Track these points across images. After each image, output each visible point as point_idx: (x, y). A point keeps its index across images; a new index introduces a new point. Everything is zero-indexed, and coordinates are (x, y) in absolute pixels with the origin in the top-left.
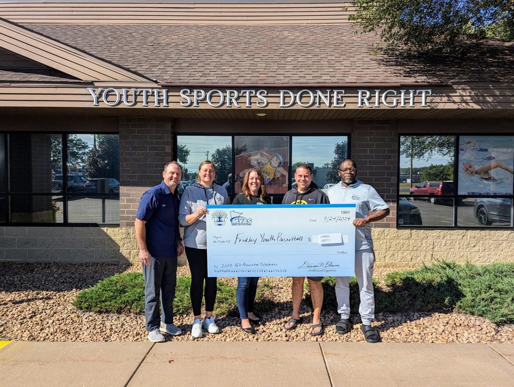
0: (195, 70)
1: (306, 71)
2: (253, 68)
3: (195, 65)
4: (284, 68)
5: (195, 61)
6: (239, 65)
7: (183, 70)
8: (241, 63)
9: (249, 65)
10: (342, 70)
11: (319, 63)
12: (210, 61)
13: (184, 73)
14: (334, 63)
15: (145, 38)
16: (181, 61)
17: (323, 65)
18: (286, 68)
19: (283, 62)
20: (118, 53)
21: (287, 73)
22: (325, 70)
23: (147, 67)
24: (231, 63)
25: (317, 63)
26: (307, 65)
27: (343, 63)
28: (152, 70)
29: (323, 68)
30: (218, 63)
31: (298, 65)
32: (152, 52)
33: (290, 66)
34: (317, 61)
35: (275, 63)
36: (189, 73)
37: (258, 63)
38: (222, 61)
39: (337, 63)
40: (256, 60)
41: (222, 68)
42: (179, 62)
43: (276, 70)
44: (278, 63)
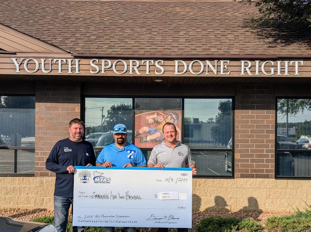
0: (102, 43)
1: (197, 43)
2: (151, 41)
3: (102, 38)
4: (177, 41)
5: (102, 34)
6: (139, 38)
7: (92, 42)
8: (141, 36)
9: (148, 38)
10: (227, 43)
11: (207, 37)
12: (115, 34)
13: (93, 45)
14: (220, 37)
15: (57, 13)
16: (89, 34)
17: (212, 39)
18: (180, 41)
19: (176, 36)
20: (36, 27)
21: (180, 45)
22: (213, 43)
23: (61, 40)
24: (132, 36)
25: (205, 37)
26: (198, 39)
27: (228, 37)
28: (66, 42)
29: (211, 41)
30: (121, 36)
31: (189, 39)
32: (64, 26)
33: (183, 39)
34: (206, 34)
35: (170, 36)
36: (98, 45)
37: (155, 36)
38: (124, 34)
39: (223, 37)
40: (153, 34)
41: (125, 40)
42: (88, 35)
43: (171, 43)
44: (172, 36)
